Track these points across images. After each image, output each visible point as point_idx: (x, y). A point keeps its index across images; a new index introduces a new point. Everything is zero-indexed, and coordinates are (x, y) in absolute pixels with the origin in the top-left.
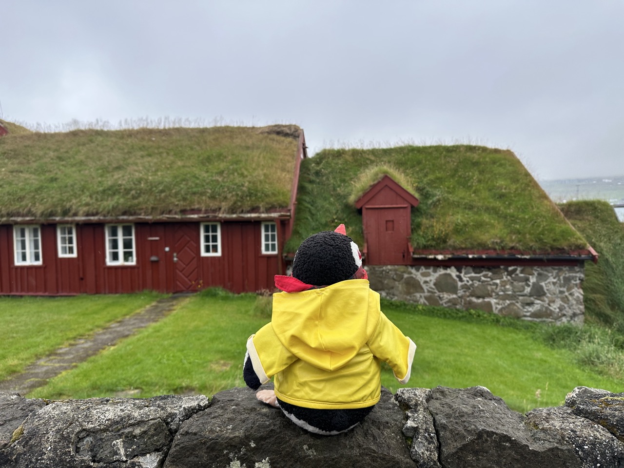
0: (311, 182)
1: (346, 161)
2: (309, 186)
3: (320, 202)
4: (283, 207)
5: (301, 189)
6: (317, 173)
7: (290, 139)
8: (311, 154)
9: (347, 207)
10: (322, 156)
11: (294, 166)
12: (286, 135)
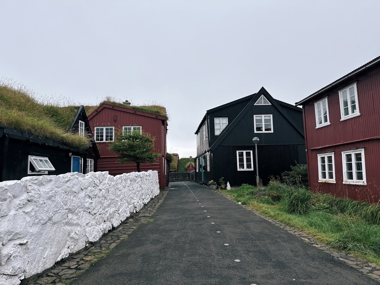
0: (180, 164)
1: (186, 161)
2: (179, 165)
3: (181, 168)
4: (175, 169)
5: (178, 166)
6: (181, 163)
7: (176, 156)
8: (180, 159)
9: (185, 168)
10: (182, 159)
11: (177, 161)
12: (175, 156)
